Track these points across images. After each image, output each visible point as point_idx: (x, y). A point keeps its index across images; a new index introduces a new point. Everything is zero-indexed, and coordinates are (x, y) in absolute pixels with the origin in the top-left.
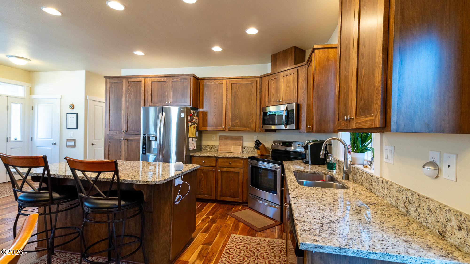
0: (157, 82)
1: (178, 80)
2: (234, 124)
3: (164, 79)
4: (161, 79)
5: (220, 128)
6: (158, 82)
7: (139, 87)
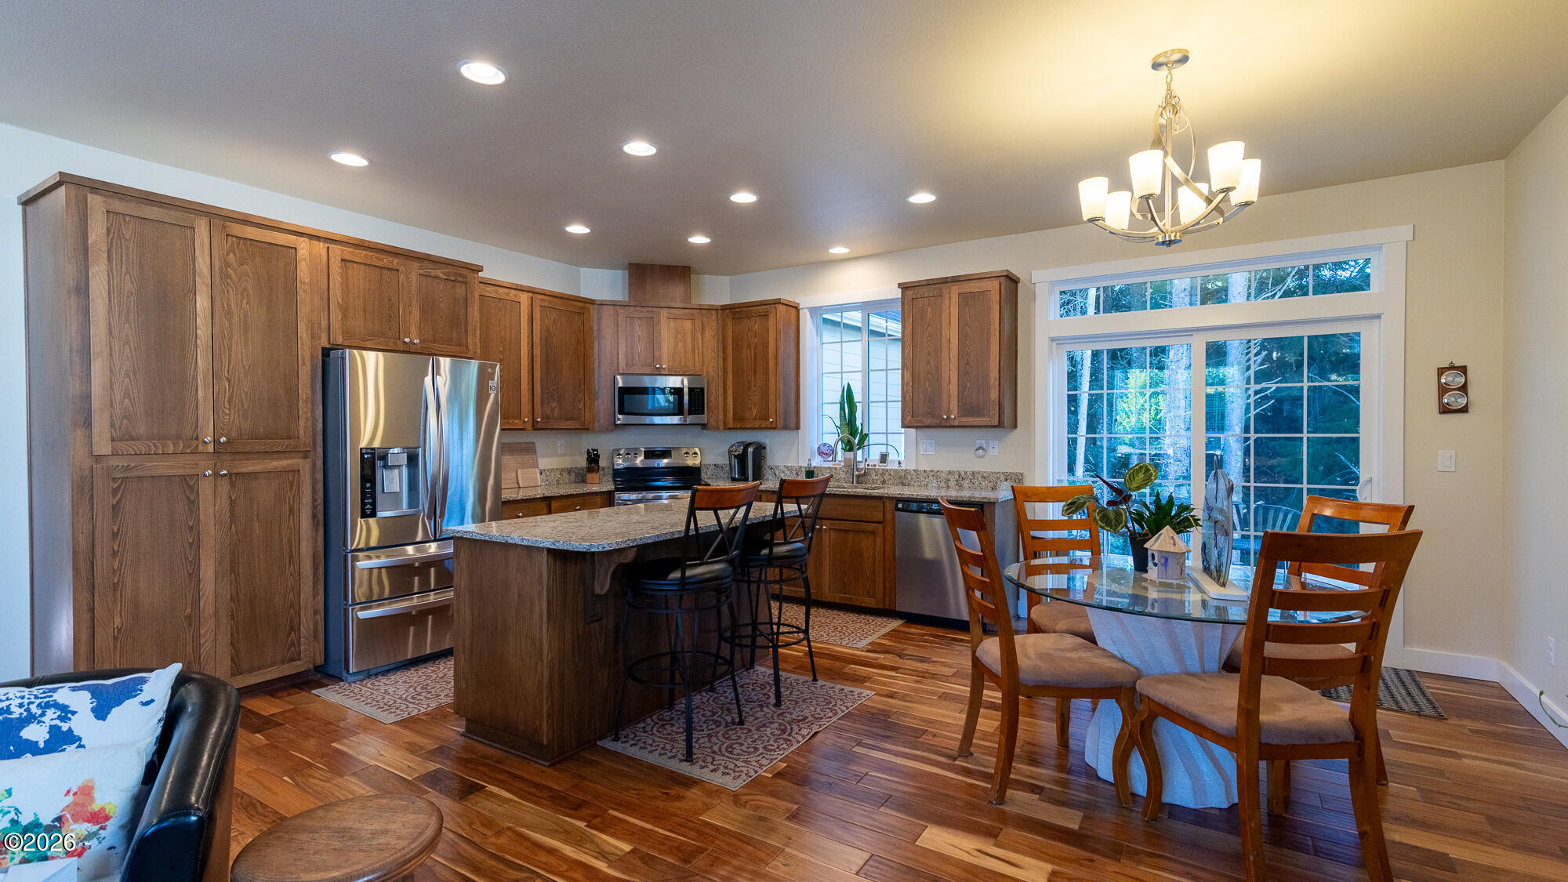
0: (362, 267)
1: (439, 273)
2: (548, 413)
3: (392, 262)
4: (378, 259)
5: (516, 421)
6: (365, 264)
7: (281, 265)
